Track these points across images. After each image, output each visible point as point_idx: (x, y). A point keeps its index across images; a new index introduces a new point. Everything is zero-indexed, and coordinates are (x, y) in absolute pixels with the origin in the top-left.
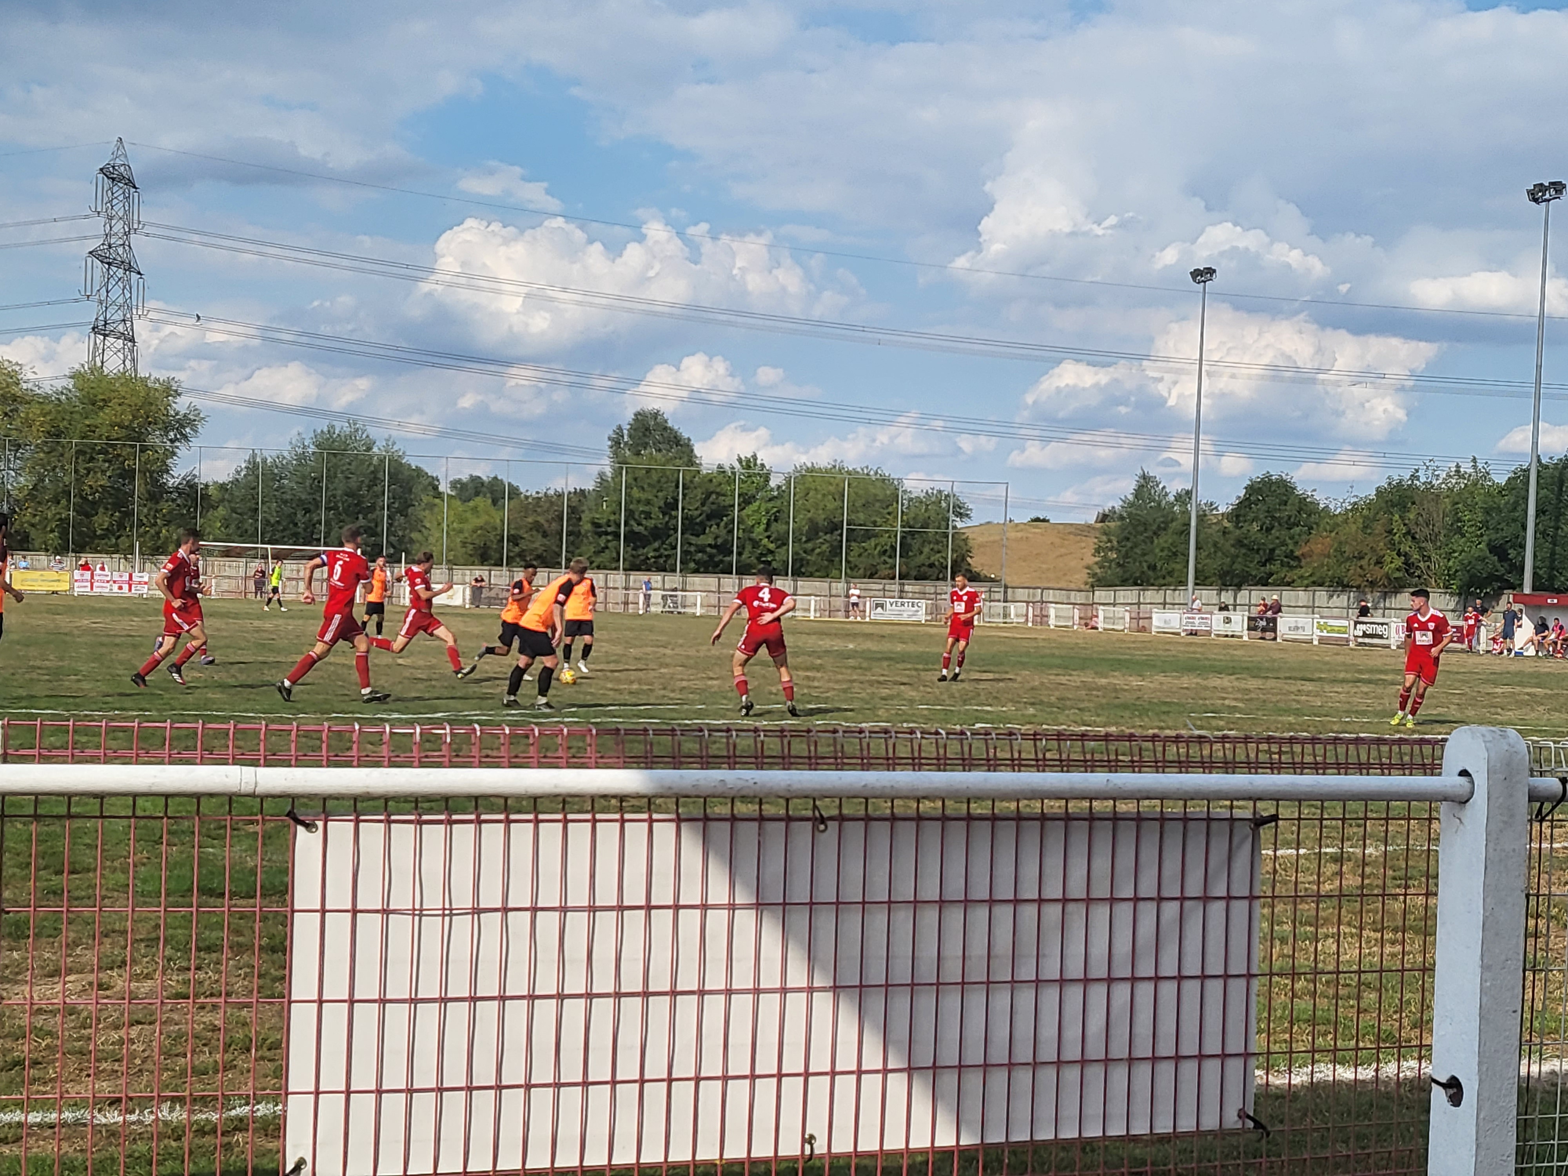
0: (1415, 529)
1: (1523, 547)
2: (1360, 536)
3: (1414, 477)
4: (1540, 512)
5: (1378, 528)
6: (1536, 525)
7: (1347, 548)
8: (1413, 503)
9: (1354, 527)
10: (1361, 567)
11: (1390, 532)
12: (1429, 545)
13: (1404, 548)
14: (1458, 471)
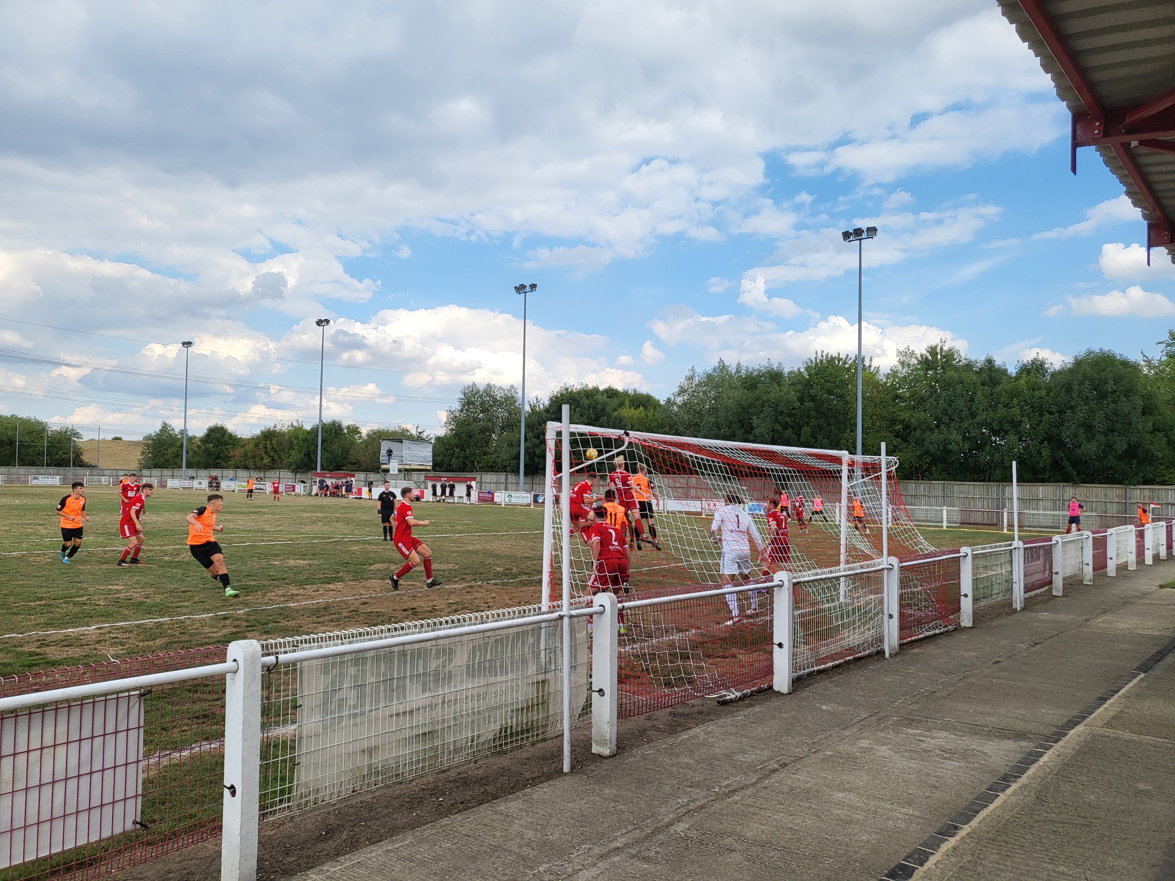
0: (275, 447)
1: (317, 454)
2: (254, 449)
3: (275, 427)
4: (323, 441)
5: (261, 446)
6: (322, 446)
7: (249, 454)
8: (275, 437)
9: (251, 446)
10: (255, 462)
11: (266, 448)
12: (282, 453)
13: (271, 454)
14: (292, 425)
